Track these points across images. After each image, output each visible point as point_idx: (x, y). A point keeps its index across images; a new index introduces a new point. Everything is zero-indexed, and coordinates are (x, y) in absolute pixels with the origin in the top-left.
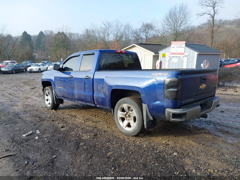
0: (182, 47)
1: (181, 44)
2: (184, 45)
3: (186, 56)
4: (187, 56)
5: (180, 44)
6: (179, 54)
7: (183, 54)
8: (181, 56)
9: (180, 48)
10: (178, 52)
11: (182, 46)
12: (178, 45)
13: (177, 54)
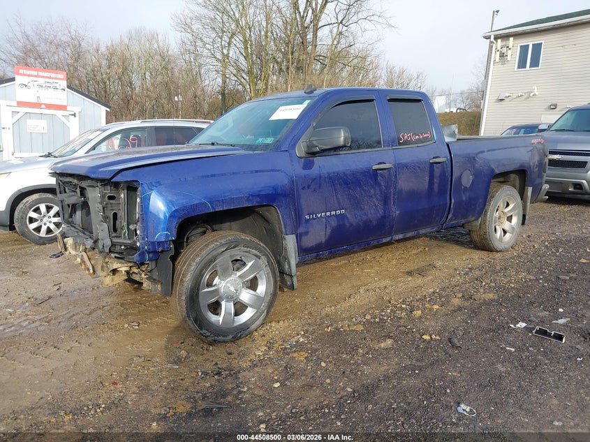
0: (56, 88)
1: (53, 78)
2: (64, 84)
3: (74, 115)
4: (77, 115)
5: (50, 78)
6: (49, 106)
7: (63, 108)
8: (59, 113)
9: (51, 90)
10: (43, 101)
11: (57, 85)
12: (41, 81)
13: (43, 106)
